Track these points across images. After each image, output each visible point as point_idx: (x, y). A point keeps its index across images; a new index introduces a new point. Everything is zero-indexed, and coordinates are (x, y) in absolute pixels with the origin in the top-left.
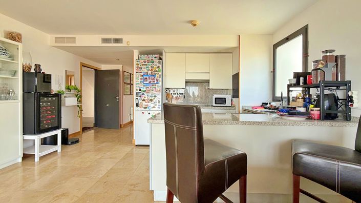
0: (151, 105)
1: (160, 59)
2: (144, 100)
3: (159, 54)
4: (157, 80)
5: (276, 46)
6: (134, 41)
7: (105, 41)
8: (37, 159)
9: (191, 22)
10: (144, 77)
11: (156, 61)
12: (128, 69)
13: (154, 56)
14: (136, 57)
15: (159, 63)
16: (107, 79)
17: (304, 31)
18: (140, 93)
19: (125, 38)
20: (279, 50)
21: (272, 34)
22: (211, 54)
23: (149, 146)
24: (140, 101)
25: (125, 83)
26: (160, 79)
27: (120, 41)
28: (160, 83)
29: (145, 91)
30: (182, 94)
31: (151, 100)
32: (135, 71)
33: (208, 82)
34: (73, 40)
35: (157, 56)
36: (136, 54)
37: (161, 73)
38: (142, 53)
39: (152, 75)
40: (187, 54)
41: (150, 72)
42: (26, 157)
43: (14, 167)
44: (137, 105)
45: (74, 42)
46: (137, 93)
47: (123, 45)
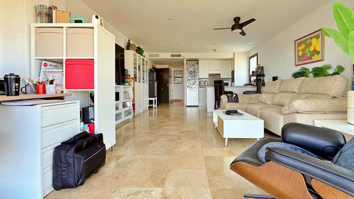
0: (194, 86)
1: (198, 63)
2: (190, 84)
3: (197, 60)
4: (196, 74)
5: (250, 58)
6: (186, 56)
7: (172, 56)
8: (154, 108)
9: (214, 50)
10: (190, 73)
11: (196, 65)
14: (185, 64)
17: (257, 55)
19: (182, 54)
20: (251, 60)
21: (248, 52)
22: (221, 61)
25: (175, 77)
26: (198, 74)
27: (180, 56)
28: (198, 76)
29: (191, 80)
32: (186, 70)
33: (220, 74)
34: (158, 55)
35: (195, 62)
36: (185, 60)
37: (198, 71)
38: (187, 61)
39: (194, 72)
40: (209, 61)
44: (187, 87)
45: (158, 56)
46: (187, 81)
47: (181, 58)
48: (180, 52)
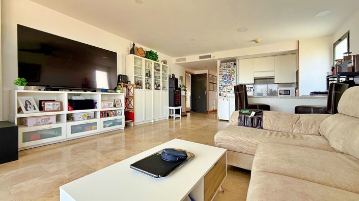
0: (229, 95)
1: (235, 64)
2: (224, 92)
3: (234, 61)
4: (233, 79)
5: (335, 45)
6: (218, 55)
7: (201, 58)
8: (174, 118)
9: (254, 41)
10: (224, 77)
11: (232, 66)
12: (212, 73)
13: (231, 63)
14: (218, 65)
15: (234, 67)
16: (198, 80)
18: (222, 87)
19: (213, 54)
21: (332, 35)
22: (276, 57)
23: (228, 121)
24: (222, 93)
25: (210, 82)
26: (235, 78)
27: (210, 56)
28: (235, 80)
29: (225, 86)
30: (252, 88)
31: (229, 92)
32: (218, 74)
33: (273, 78)
34: (185, 59)
35: (233, 63)
36: (219, 62)
37: (235, 74)
38: (222, 62)
39: (229, 76)
40: (255, 59)
41: (228, 74)
42: (170, 117)
43: (164, 121)
44: (220, 95)
46: (220, 88)
47: (212, 58)
48: (209, 52)
